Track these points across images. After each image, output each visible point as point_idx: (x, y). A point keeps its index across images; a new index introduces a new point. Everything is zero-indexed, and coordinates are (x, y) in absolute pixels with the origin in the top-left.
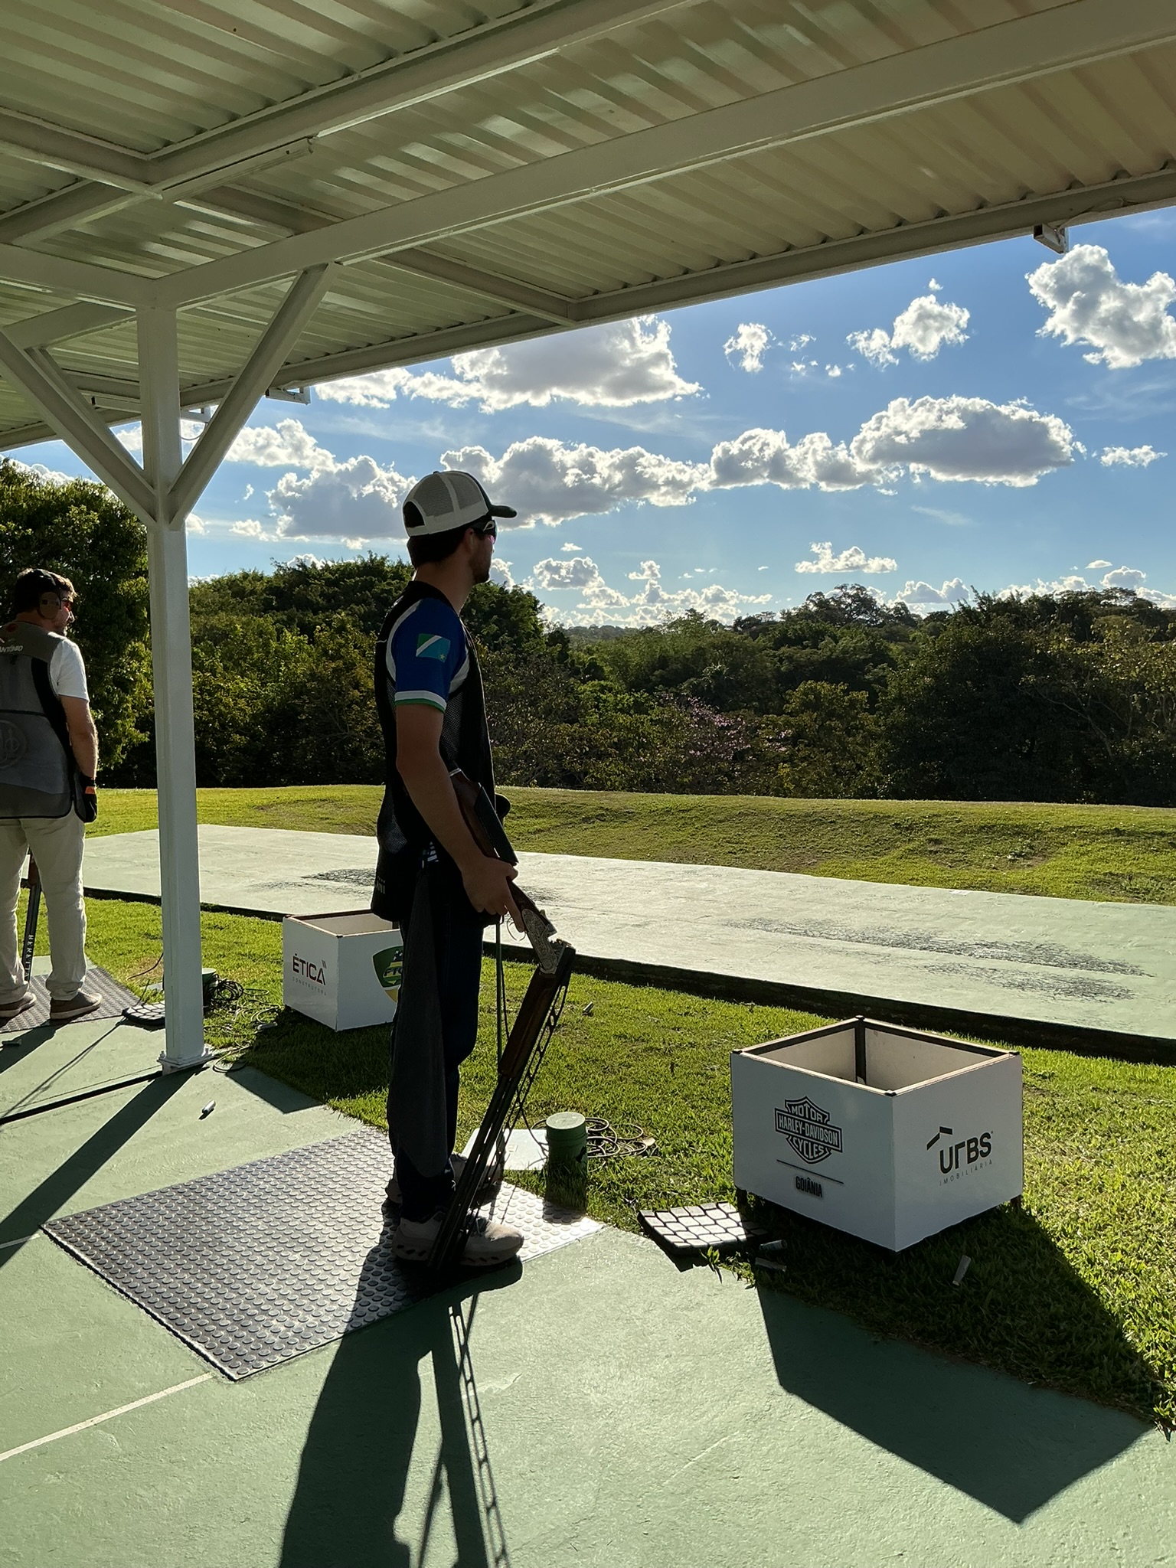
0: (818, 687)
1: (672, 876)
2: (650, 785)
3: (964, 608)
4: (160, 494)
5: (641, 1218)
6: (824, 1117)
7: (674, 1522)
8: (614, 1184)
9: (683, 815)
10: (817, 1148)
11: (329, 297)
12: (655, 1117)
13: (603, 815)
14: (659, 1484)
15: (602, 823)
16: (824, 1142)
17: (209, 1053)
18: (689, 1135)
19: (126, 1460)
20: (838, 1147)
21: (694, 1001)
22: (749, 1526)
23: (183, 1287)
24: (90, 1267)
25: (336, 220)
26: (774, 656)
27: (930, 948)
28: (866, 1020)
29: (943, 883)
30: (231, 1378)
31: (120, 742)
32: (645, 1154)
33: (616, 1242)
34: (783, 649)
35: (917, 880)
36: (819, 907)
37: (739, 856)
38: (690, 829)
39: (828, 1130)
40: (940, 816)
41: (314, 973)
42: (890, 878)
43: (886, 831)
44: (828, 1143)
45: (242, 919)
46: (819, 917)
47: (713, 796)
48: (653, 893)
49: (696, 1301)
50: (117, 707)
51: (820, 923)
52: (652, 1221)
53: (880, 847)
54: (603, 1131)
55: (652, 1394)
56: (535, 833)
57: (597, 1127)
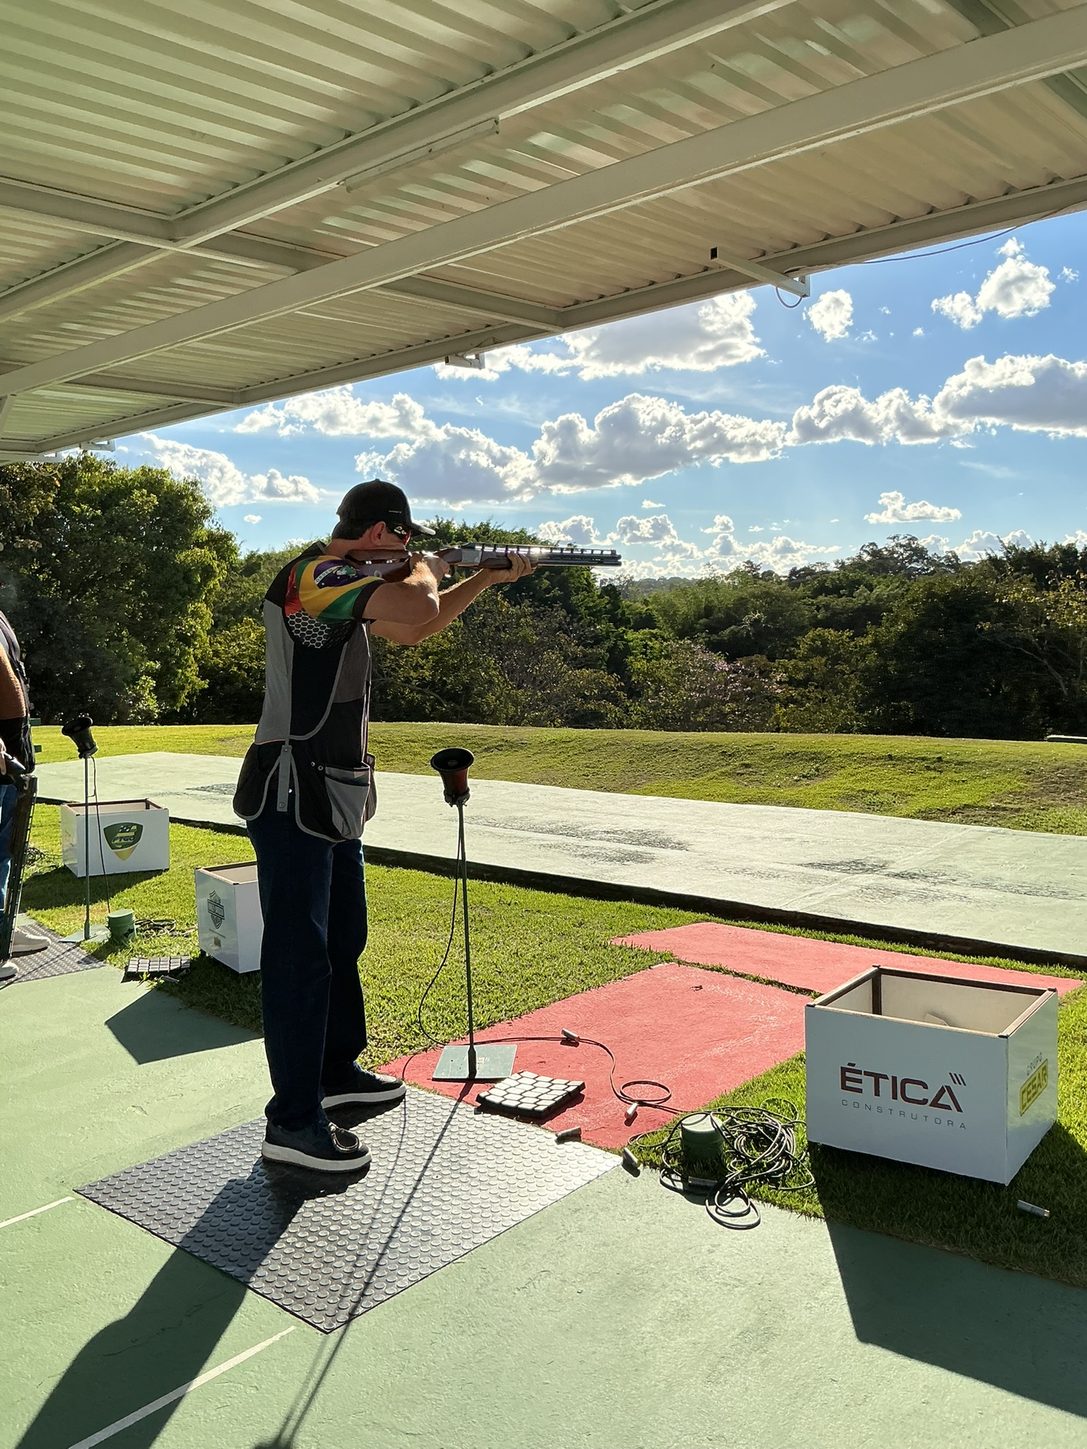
0: (826, 634)
5: (128, 962)
16: (220, 915)
20: (224, 917)
33: (104, 972)
40: (761, 745)
43: (713, 757)
53: (701, 770)
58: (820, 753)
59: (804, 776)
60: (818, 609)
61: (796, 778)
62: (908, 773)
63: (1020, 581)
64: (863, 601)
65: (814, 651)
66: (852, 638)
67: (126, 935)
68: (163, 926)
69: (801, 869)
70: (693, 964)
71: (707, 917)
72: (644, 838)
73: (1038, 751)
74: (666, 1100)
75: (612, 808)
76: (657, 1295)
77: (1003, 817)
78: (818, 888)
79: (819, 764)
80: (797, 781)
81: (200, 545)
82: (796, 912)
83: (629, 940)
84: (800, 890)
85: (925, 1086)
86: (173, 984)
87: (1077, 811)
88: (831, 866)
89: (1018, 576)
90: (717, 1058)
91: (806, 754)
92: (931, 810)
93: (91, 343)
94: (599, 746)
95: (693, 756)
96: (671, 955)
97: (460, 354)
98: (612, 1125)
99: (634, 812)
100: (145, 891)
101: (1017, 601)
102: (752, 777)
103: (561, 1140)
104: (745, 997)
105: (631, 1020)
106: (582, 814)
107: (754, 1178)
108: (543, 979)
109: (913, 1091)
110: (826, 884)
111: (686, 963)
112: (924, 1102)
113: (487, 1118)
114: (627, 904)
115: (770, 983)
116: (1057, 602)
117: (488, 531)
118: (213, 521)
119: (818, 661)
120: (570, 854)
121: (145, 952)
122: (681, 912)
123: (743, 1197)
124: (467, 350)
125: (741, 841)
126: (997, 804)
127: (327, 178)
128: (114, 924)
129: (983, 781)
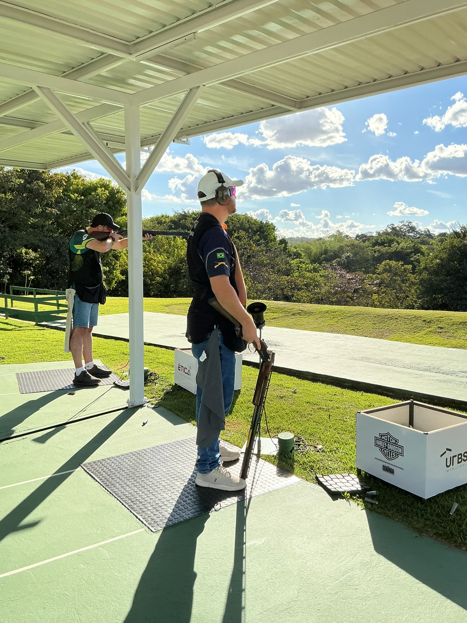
0: (391, 263)
1: (329, 338)
2: (319, 301)
3: (454, 231)
4: (132, 180)
5: (317, 478)
6: (396, 441)
7: (331, 606)
8: (305, 463)
9: (333, 314)
10: (392, 454)
11: (199, 101)
12: (322, 437)
13: (300, 313)
14: (324, 589)
15: (301, 316)
16: (396, 452)
17: (146, 400)
18: (336, 445)
19: (111, 561)
20: (402, 454)
21: (338, 389)
22: (362, 610)
23: (134, 493)
24: (99, 482)
25: (203, 68)
26: (372, 250)
27: (439, 372)
28: (414, 402)
29: (443, 345)
30: (152, 531)
31: (114, 279)
32: (318, 451)
33: (306, 487)
34: (376, 247)
35: (432, 344)
36: (391, 353)
37: (356, 331)
38: (336, 320)
39: (398, 447)
40: (443, 317)
41: (186, 371)
42: (421, 342)
43: (419, 323)
44: (397, 452)
45: (159, 348)
46: (391, 357)
47: (346, 306)
48: (321, 345)
49: (340, 514)
50: (114, 266)
51: (391, 360)
52: (321, 480)
53: (416, 329)
54: (301, 441)
55: (321, 551)
56: (273, 319)
57: (298, 439)
60: (375, 252)
64: (395, 249)
65: (385, 270)
66: (402, 265)
119: (386, 275)
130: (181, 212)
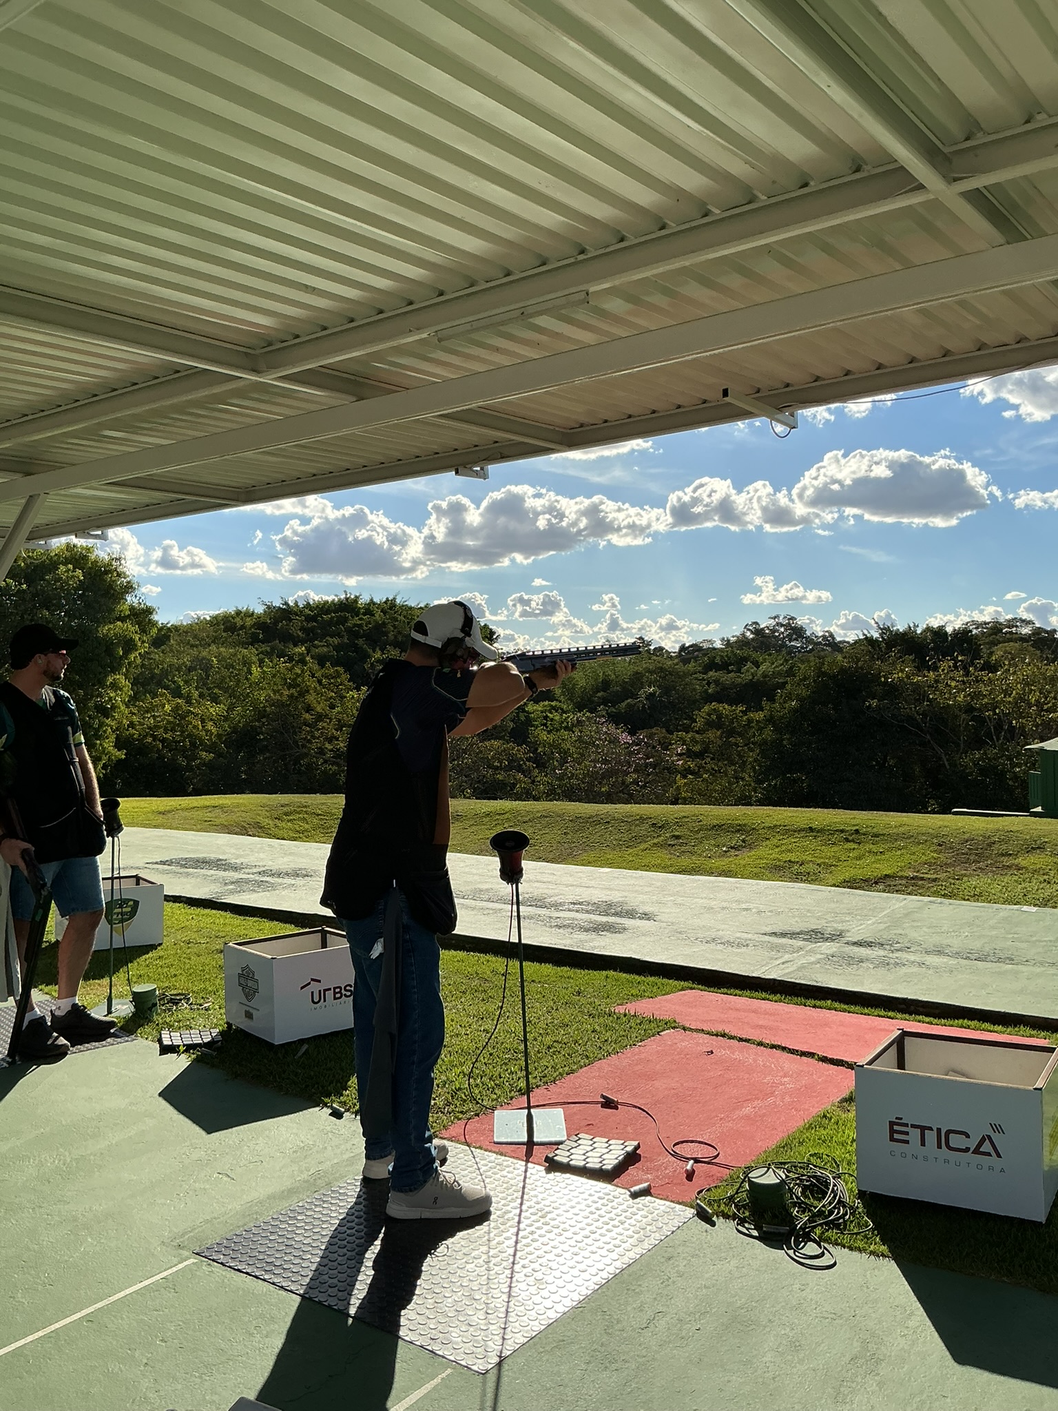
0: (720, 708)
3: (867, 637)
5: (160, 1035)
10: (251, 992)
20: (256, 991)
26: (703, 680)
34: (711, 673)
40: (688, 817)
43: (644, 829)
44: (254, 990)
53: (636, 840)
58: (745, 825)
59: (732, 848)
60: (709, 684)
61: (724, 849)
62: (829, 844)
63: (903, 662)
64: (751, 677)
65: (710, 724)
66: (745, 713)
67: (150, 1009)
68: (181, 1000)
69: (767, 938)
70: (697, 1030)
71: (690, 985)
72: (607, 908)
73: (946, 824)
74: (716, 1157)
75: (571, 880)
76: (768, 1329)
77: (922, 887)
78: (787, 957)
79: (745, 836)
80: (725, 852)
81: (123, 619)
82: (774, 980)
83: (631, 1008)
84: (772, 959)
85: (968, 1136)
86: (211, 1055)
87: (989, 881)
88: (793, 935)
89: (901, 657)
90: (747, 1117)
91: (731, 826)
92: (855, 880)
93: (138, 449)
94: (534, 818)
95: (624, 827)
96: (675, 1021)
97: (468, 466)
98: (675, 1181)
99: (592, 883)
100: (148, 966)
101: (901, 680)
102: (683, 848)
103: (635, 1195)
104: (755, 1060)
105: (657, 1084)
106: (543, 886)
107: (821, 1225)
108: (564, 1046)
109: (955, 1141)
110: (794, 952)
111: (691, 1030)
112: (967, 1150)
113: (558, 1176)
114: (611, 973)
115: (773, 1047)
116: (937, 681)
117: (395, 606)
118: (136, 596)
119: (713, 735)
120: (545, 925)
121: (171, 1026)
122: (665, 981)
123: (814, 1241)
124: (475, 463)
125: (702, 911)
126: (915, 874)
127: (419, 329)
128: (138, 998)
129: (899, 853)
130: (278, 603)
